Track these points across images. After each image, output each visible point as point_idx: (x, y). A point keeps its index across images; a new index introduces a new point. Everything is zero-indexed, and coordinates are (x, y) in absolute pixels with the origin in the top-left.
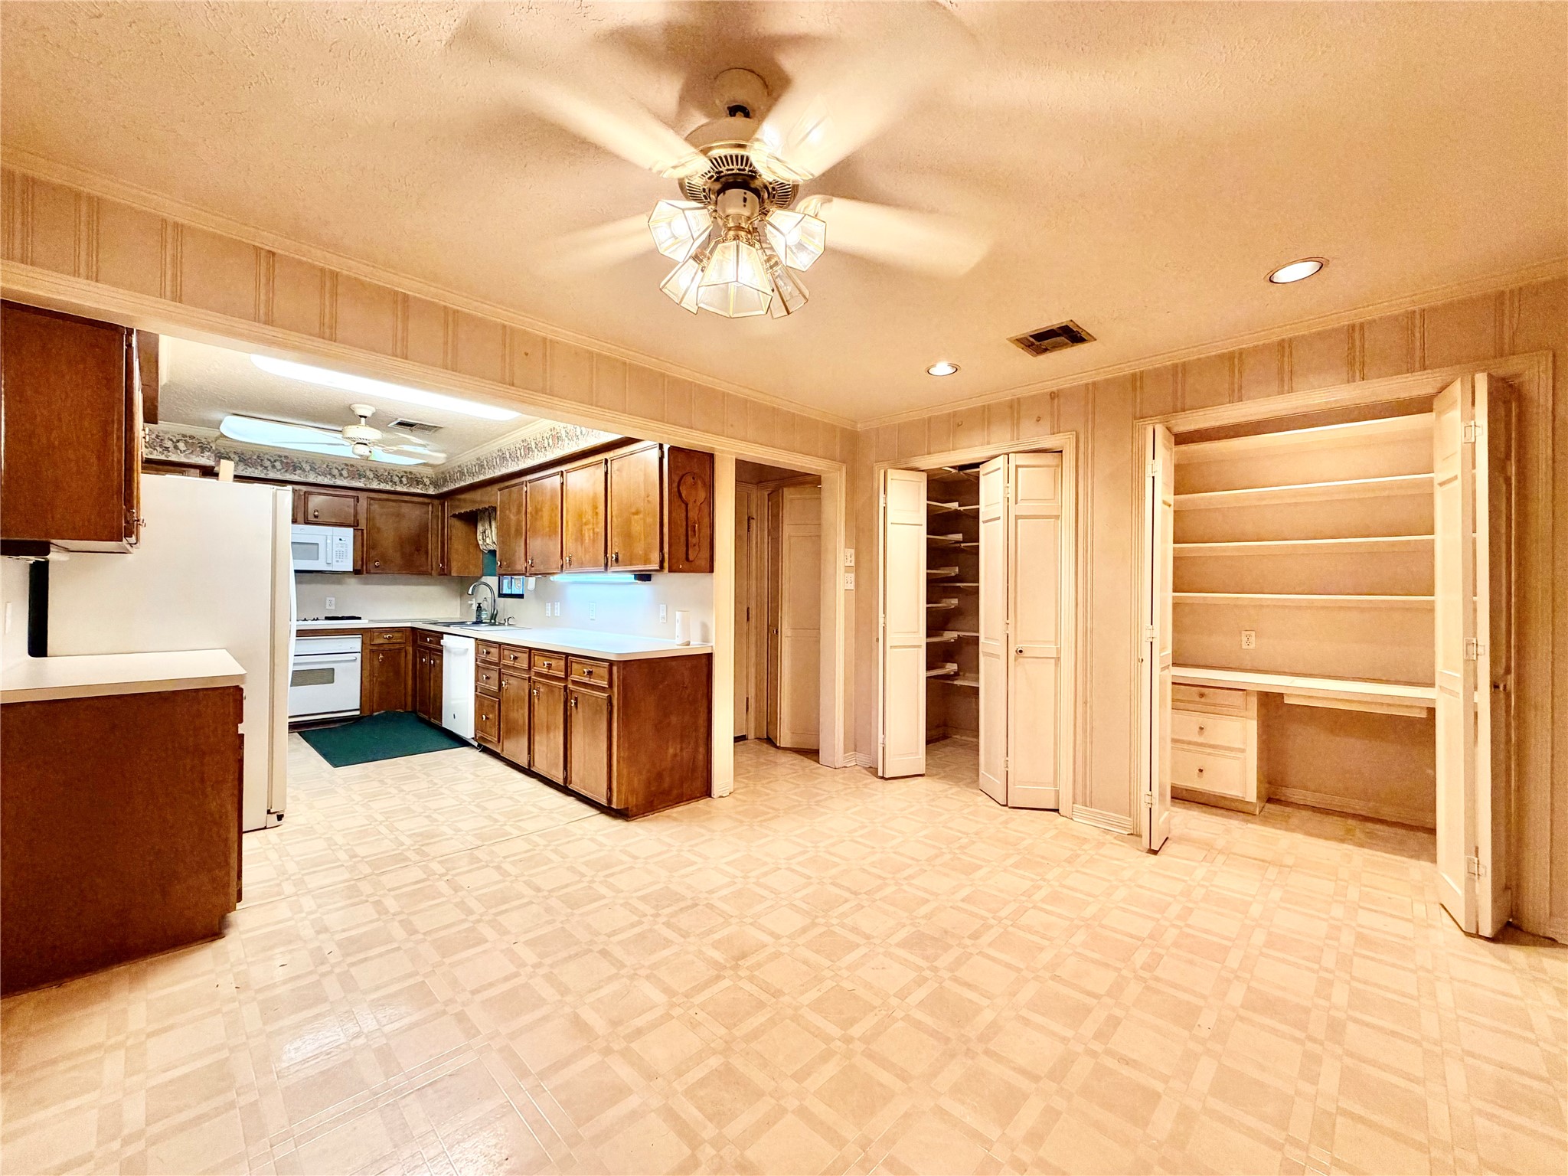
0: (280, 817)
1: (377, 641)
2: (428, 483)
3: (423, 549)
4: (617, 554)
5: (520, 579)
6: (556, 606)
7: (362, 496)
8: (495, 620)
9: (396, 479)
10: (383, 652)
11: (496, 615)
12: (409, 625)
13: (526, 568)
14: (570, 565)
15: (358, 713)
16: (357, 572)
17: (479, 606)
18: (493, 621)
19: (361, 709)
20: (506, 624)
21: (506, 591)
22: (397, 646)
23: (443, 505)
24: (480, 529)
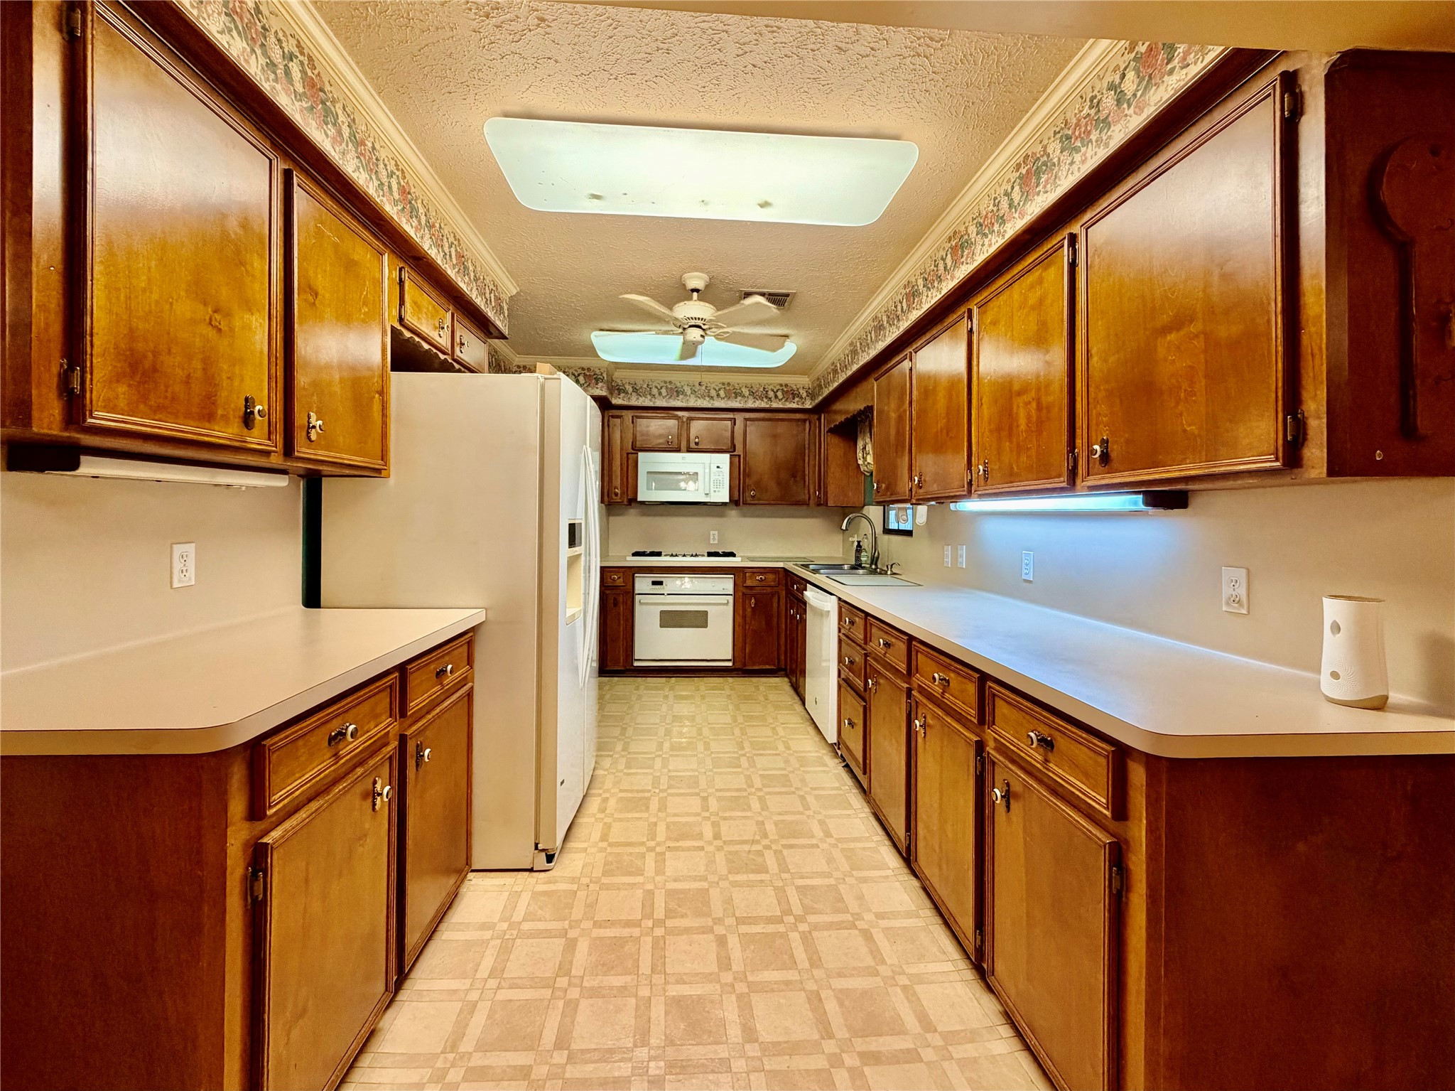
0: (550, 858)
1: (749, 583)
2: (804, 395)
3: (799, 474)
4: (1104, 443)
5: (906, 509)
6: (959, 552)
7: (740, 417)
8: (876, 565)
9: (771, 394)
10: (754, 596)
11: (878, 558)
12: (781, 565)
13: (911, 490)
14: (986, 479)
15: (730, 664)
16: (735, 502)
17: (859, 545)
18: (873, 567)
19: (734, 659)
20: (889, 572)
21: (893, 525)
22: (769, 590)
23: (819, 419)
24: (860, 444)
